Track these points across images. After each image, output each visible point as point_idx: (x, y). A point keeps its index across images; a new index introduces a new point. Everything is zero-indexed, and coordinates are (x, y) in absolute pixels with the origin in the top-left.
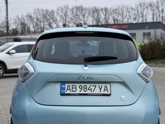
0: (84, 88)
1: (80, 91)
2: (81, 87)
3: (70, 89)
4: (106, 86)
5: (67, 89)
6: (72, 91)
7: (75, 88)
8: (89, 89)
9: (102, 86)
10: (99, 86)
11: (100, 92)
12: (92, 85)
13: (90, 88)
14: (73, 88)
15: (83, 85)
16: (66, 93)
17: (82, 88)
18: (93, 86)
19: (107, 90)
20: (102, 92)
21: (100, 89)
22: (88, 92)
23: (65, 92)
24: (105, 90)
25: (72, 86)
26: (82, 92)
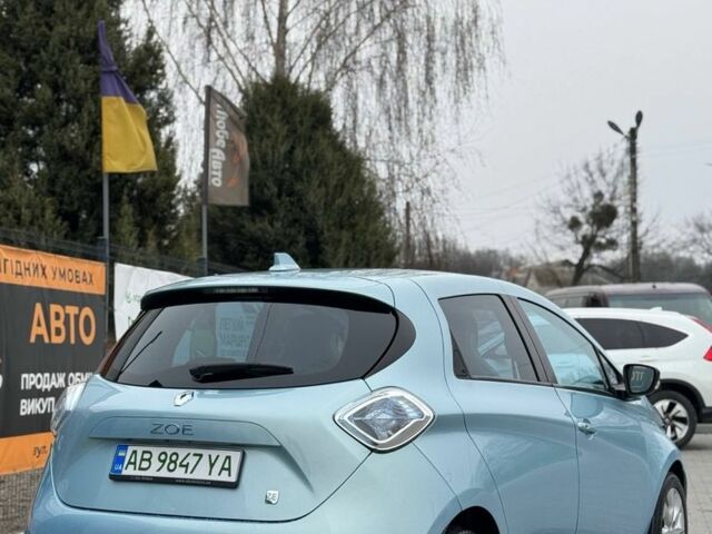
0: (171, 461)
1: (159, 470)
2: (163, 457)
3: (135, 463)
4: (228, 458)
5: (129, 463)
6: (140, 469)
7: (149, 460)
8: (181, 465)
9: (218, 457)
10: (210, 456)
11: (210, 474)
12: (193, 451)
13: (185, 463)
14: (142, 459)
15: (169, 451)
16: (125, 472)
17: (164, 461)
18: (195, 455)
19: (229, 469)
20: (215, 477)
21: (212, 465)
22: (179, 473)
23: (121, 471)
24: (223, 468)
25: (144, 452)
26: (164, 473)
